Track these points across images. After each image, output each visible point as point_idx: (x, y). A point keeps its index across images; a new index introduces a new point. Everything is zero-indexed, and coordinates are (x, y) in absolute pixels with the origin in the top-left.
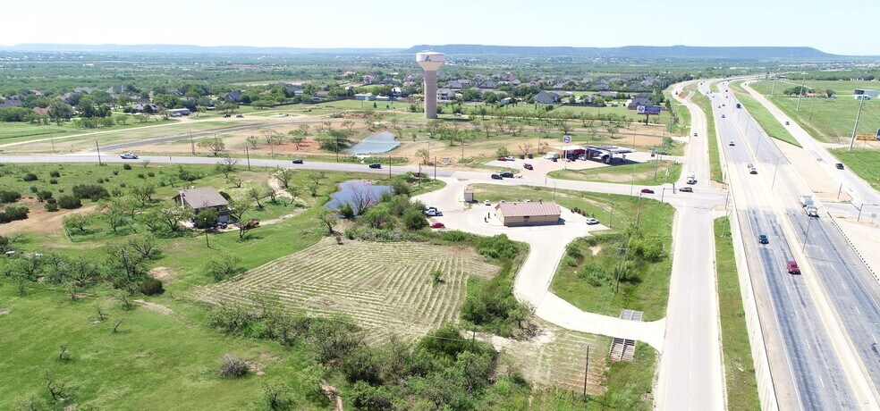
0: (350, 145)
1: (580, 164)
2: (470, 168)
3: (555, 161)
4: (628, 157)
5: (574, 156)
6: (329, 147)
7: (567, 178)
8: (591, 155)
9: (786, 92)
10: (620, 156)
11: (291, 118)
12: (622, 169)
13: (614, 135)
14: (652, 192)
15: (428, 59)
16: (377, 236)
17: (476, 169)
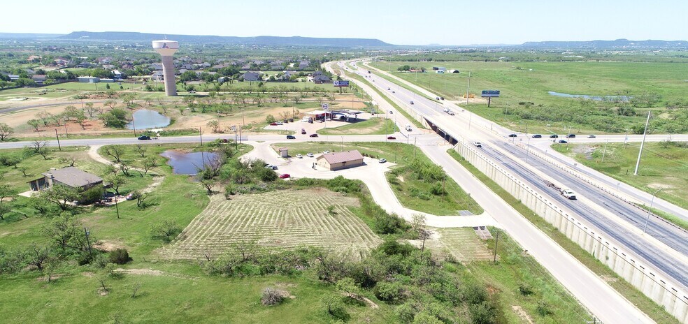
0: (127, 122)
1: (329, 124)
2: (254, 133)
3: (312, 123)
4: (359, 117)
5: (321, 118)
6: (110, 124)
7: (331, 134)
8: (332, 116)
9: (399, 69)
10: (353, 116)
11: (32, 102)
12: (359, 125)
13: (333, 102)
14: (395, 138)
15: (165, 46)
16: (252, 189)
17: (261, 133)
